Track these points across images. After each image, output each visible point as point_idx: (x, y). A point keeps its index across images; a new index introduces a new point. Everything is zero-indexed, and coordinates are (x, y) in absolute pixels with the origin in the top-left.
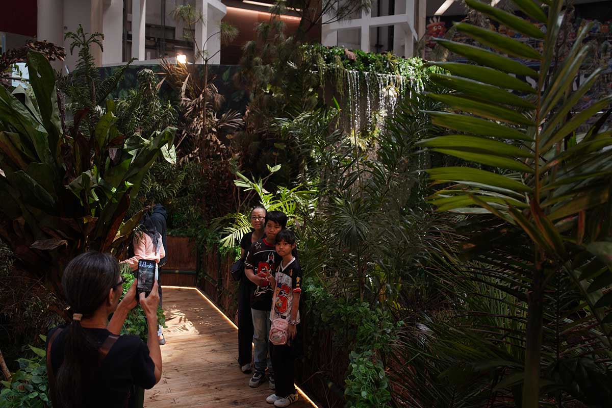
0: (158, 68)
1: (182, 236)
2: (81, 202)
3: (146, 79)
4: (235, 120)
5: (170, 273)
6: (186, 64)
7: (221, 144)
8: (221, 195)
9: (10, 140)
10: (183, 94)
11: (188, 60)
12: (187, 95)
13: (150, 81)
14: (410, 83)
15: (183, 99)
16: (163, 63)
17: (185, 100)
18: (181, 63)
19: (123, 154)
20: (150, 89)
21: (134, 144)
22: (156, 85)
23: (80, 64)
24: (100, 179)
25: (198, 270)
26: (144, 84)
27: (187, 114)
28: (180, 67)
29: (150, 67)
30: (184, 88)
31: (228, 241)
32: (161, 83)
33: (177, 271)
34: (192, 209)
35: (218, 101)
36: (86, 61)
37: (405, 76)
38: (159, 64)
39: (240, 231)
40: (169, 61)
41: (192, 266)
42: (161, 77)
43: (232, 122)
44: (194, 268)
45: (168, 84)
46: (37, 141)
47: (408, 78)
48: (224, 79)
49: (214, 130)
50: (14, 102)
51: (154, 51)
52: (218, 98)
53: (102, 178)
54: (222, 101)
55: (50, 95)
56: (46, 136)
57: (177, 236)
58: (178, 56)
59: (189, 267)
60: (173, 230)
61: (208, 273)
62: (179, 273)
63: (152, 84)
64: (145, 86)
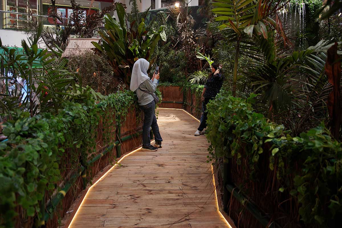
0: (167, 10)
1: (176, 86)
2: (134, 54)
3: (161, 16)
4: (202, 32)
5: (171, 103)
6: (179, 7)
7: (195, 44)
8: (194, 67)
9: (112, 33)
10: (177, 21)
11: (180, 5)
12: (179, 22)
13: (163, 16)
14: (295, 6)
15: (177, 23)
16: (169, 8)
17: (178, 24)
18: (177, 7)
19: (147, 37)
20: (162, 20)
21: (151, 33)
22: (165, 18)
23: (133, 8)
24: (140, 47)
25: (184, 101)
26: (160, 18)
27: (179, 30)
28: (176, 9)
29: (163, 10)
30: (178, 18)
31: (193, 81)
32: (168, 17)
33: (174, 102)
34: (181, 73)
35: (192, 22)
36: (135, 7)
37: (292, 2)
38: (167, 8)
39: (198, 77)
40: (172, 7)
41: (181, 100)
42: (167, 14)
43: (201, 33)
44: (182, 100)
45: (171, 18)
46: (119, 33)
47: (294, 3)
48: (197, 13)
49: (192, 37)
50: (113, 20)
51: (166, 3)
52: (193, 21)
53: (140, 46)
54: (195, 23)
55: (123, 18)
56: (122, 31)
57: (174, 86)
58: (175, 4)
59: (180, 100)
60: (172, 83)
61: (188, 102)
62: (175, 103)
63: (164, 17)
64: (160, 19)
